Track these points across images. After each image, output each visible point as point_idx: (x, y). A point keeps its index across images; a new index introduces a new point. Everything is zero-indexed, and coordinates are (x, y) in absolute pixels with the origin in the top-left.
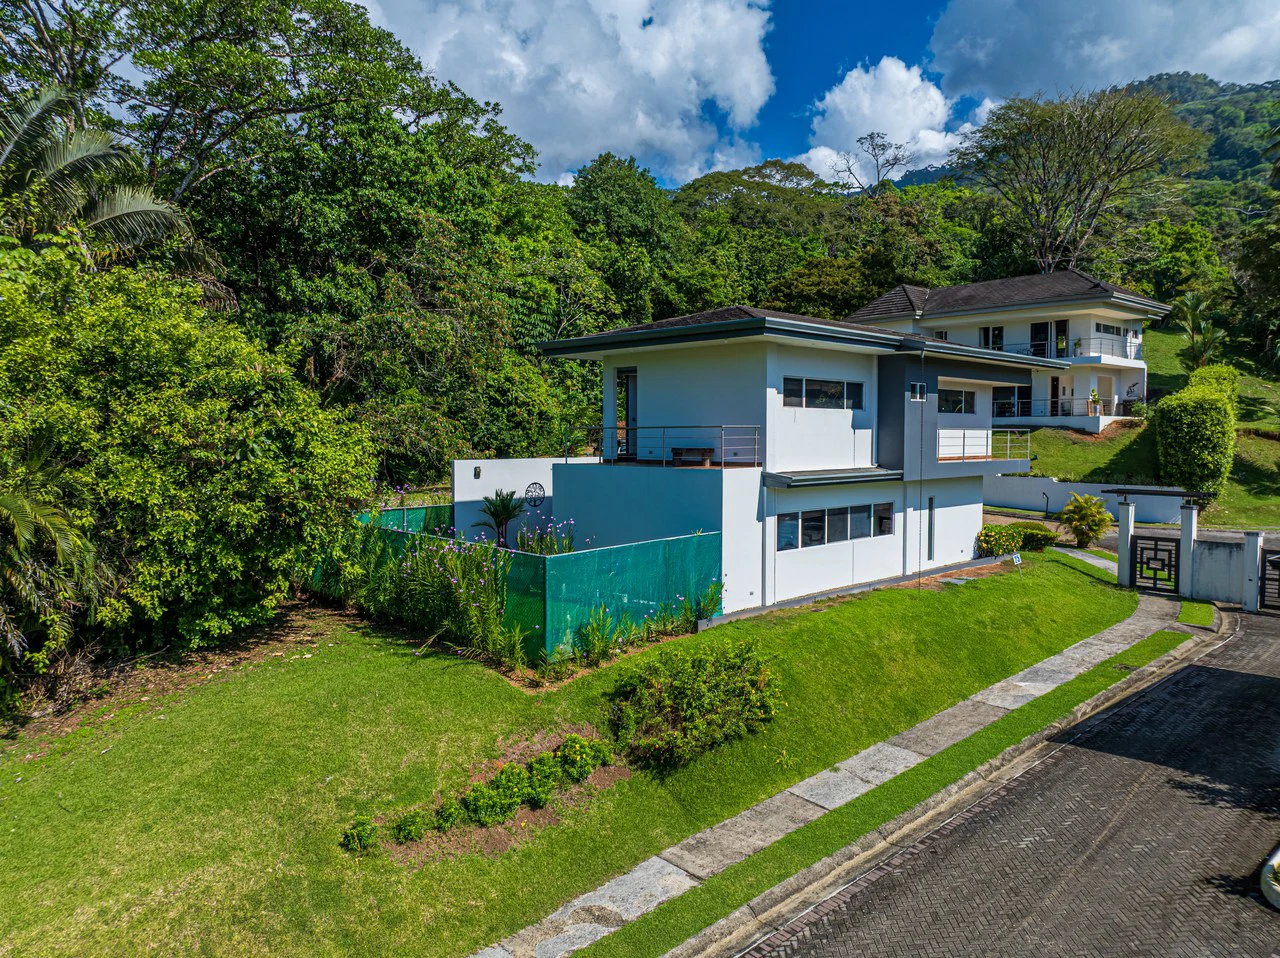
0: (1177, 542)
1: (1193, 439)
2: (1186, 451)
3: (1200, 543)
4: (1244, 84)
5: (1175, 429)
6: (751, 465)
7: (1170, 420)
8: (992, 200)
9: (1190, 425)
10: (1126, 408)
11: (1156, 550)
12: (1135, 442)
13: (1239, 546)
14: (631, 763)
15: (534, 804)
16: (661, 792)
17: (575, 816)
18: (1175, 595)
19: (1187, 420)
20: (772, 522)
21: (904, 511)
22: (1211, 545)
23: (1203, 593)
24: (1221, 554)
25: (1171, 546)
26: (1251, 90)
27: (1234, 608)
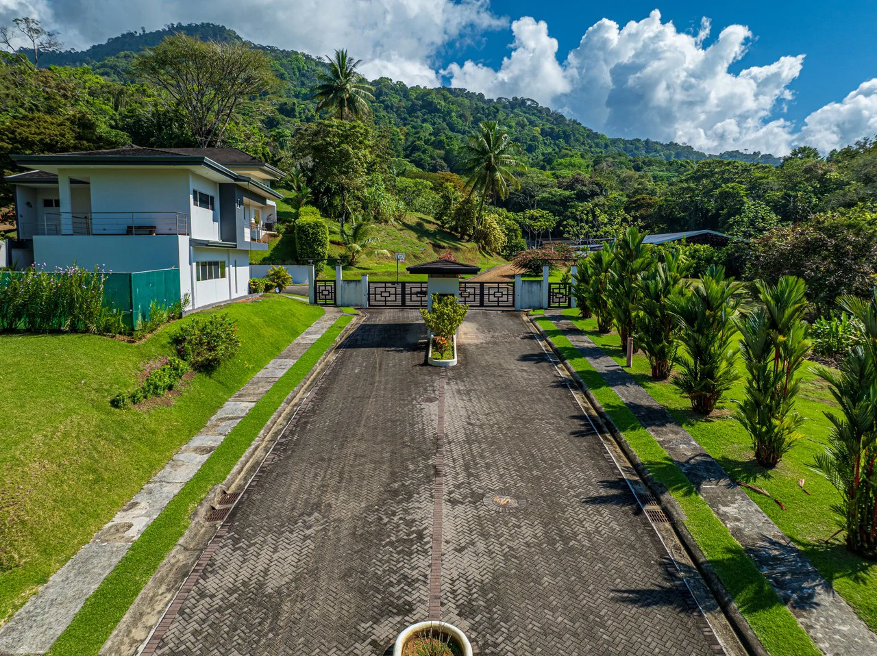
0: (335, 281)
1: (314, 241)
2: (311, 247)
3: (344, 281)
4: (256, 44)
5: (306, 235)
6: (185, 234)
7: (303, 231)
8: (122, 90)
9: (312, 234)
10: (268, 227)
11: (325, 286)
12: (278, 245)
13: (359, 281)
14: (195, 370)
15: (170, 388)
16: (212, 381)
17: (188, 391)
18: (335, 305)
19: (311, 231)
20: (194, 264)
21: (229, 266)
22: (349, 282)
23: (346, 303)
24: (352, 285)
25: (332, 284)
26: (259, 48)
27: (359, 307)
